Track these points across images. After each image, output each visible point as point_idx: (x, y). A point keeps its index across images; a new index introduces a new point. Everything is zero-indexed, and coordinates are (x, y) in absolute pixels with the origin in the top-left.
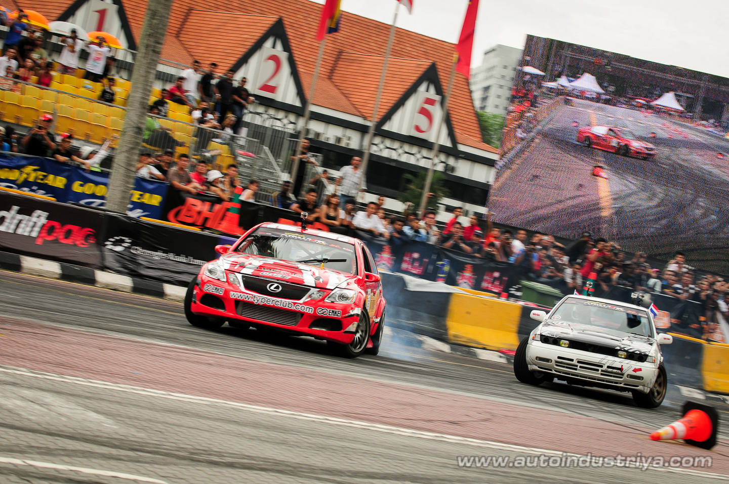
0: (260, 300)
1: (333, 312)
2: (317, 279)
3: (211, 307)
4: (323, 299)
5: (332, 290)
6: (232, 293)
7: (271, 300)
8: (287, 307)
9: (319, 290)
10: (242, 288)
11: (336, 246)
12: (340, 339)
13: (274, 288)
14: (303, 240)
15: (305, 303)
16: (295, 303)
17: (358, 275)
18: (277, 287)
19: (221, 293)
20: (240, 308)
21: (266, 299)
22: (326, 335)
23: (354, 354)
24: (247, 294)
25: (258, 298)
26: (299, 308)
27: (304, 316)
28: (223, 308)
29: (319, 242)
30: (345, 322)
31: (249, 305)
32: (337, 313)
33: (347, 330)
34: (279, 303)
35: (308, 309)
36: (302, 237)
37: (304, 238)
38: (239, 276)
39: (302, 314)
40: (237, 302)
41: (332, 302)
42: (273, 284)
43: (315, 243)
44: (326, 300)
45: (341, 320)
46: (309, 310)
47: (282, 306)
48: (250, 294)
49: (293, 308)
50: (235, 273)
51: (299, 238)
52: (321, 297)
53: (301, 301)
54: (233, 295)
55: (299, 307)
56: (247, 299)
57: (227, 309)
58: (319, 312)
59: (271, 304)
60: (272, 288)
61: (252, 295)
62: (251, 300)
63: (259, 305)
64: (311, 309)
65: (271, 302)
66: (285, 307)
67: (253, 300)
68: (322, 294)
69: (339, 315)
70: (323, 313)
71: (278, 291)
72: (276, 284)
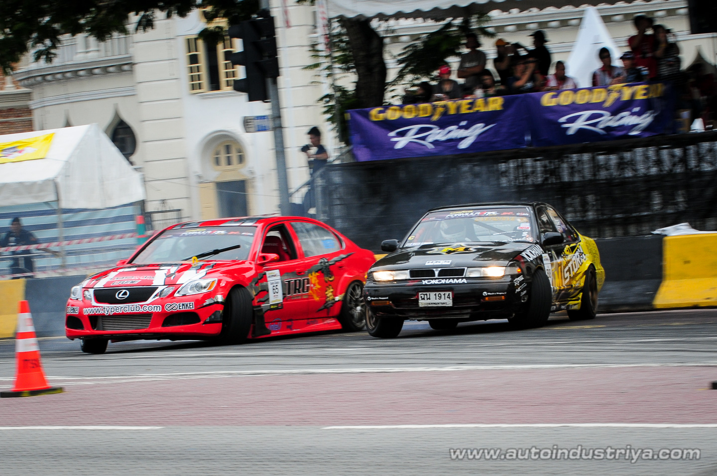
0: (110, 309)
1: (183, 305)
4: (172, 294)
5: (183, 284)
6: (85, 309)
7: (120, 308)
8: (135, 311)
9: (168, 286)
10: (94, 303)
13: (122, 295)
15: (152, 303)
16: (142, 306)
18: (125, 294)
19: (77, 312)
20: (100, 322)
21: (115, 308)
22: (183, 330)
24: (97, 307)
25: (107, 309)
26: (147, 309)
27: (154, 317)
30: (200, 313)
31: (107, 318)
32: (189, 305)
33: (205, 320)
34: (128, 309)
35: (156, 308)
38: (92, 292)
39: (151, 314)
40: (91, 318)
41: (184, 295)
42: (121, 292)
44: (176, 295)
45: (195, 311)
46: (158, 309)
47: (130, 311)
48: (99, 307)
49: (141, 310)
50: (90, 289)
52: (170, 293)
53: (149, 301)
54: (87, 311)
56: (98, 313)
57: (85, 327)
58: (168, 309)
59: (120, 311)
60: (120, 296)
61: (102, 307)
62: (101, 312)
63: (109, 315)
64: (159, 308)
65: (120, 310)
66: (133, 311)
67: (103, 312)
68: (171, 289)
69: (191, 307)
70: (172, 309)
71: (126, 296)
72: (124, 291)
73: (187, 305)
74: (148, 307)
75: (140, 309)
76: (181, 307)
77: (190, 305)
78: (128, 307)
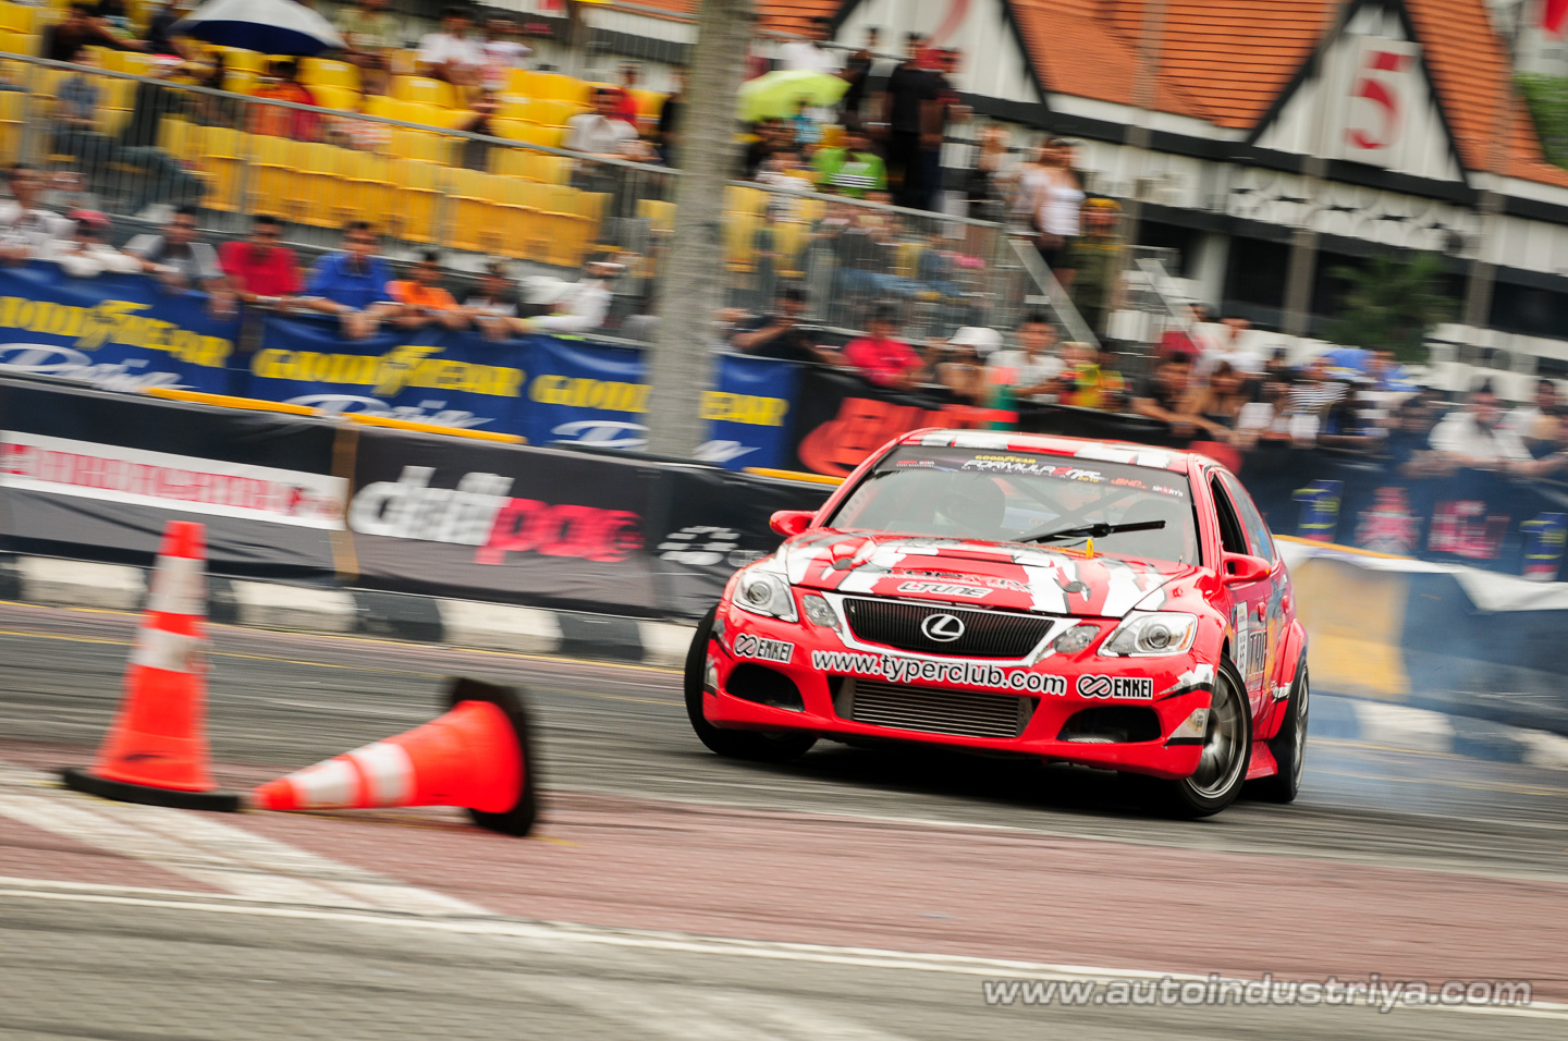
0: (904, 667)
2: (1071, 589)
3: (762, 703)
4: (1093, 649)
5: (1120, 619)
6: (816, 655)
7: (937, 667)
8: (985, 683)
9: (1078, 621)
10: (847, 638)
11: (1132, 483)
12: (1156, 765)
13: (943, 629)
14: (1030, 474)
15: (1040, 667)
16: (1007, 671)
17: (1201, 564)
18: (952, 626)
19: (785, 657)
20: (847, 697)
21: (921, 666)
22: (1114, 757)
23: (1205, 805)
24: (861, 653)
25: (895, 663)
26: (1022, 683)
27: (1040, 706)
28: (796, 701)
29: (1080, 473)
30: (1165, 712)
31: (872, 688)
32: (1140, 687)
33: (1176, 734)
34: (962, 674)
35: (1050, 683)
36: (1028, 465)
37: (1033, 468)
38: (836, 601)
39: (1036, 700)
40: (835, 681)
41: (1123, 655)
42: (941, 618)
43: (1068, 479)
44: (1103, 651)
45: (1154, 706)
46: (1054, 686)
47: (969, 681)
48: (869, 654)
49: (1005, 684)
50: (824, 594)
51: (1020, 467)
52: (1087, 645)
53: (1028, 661)
54: (822, 660)
55: (1025, 681)
56: (864, 669)
57: (806, 702)
58: (1086, 690)
59: (934, 677)
60: (937, 630)
61: (879, 655)
62: (875, 670)
63: (900, 684)
64: (1058, 684)
65: (936, 673)
66: (980, 683)
67: (880, 671)
68: (1090, 633)
69: (1146, 692)
70: (1097, 692)
71: (956, 635)
72: (948, 618)
73: (1136, 687)
74: (1027, 677)
75: (1003, 680)
76: (1120, 691)
77: (1144, 687)
78: (963, 669)
